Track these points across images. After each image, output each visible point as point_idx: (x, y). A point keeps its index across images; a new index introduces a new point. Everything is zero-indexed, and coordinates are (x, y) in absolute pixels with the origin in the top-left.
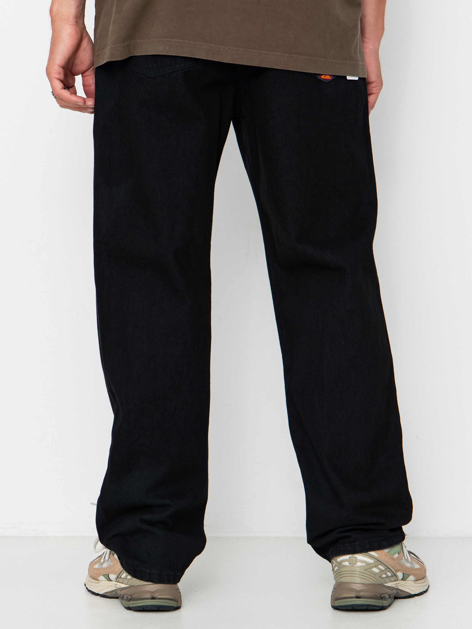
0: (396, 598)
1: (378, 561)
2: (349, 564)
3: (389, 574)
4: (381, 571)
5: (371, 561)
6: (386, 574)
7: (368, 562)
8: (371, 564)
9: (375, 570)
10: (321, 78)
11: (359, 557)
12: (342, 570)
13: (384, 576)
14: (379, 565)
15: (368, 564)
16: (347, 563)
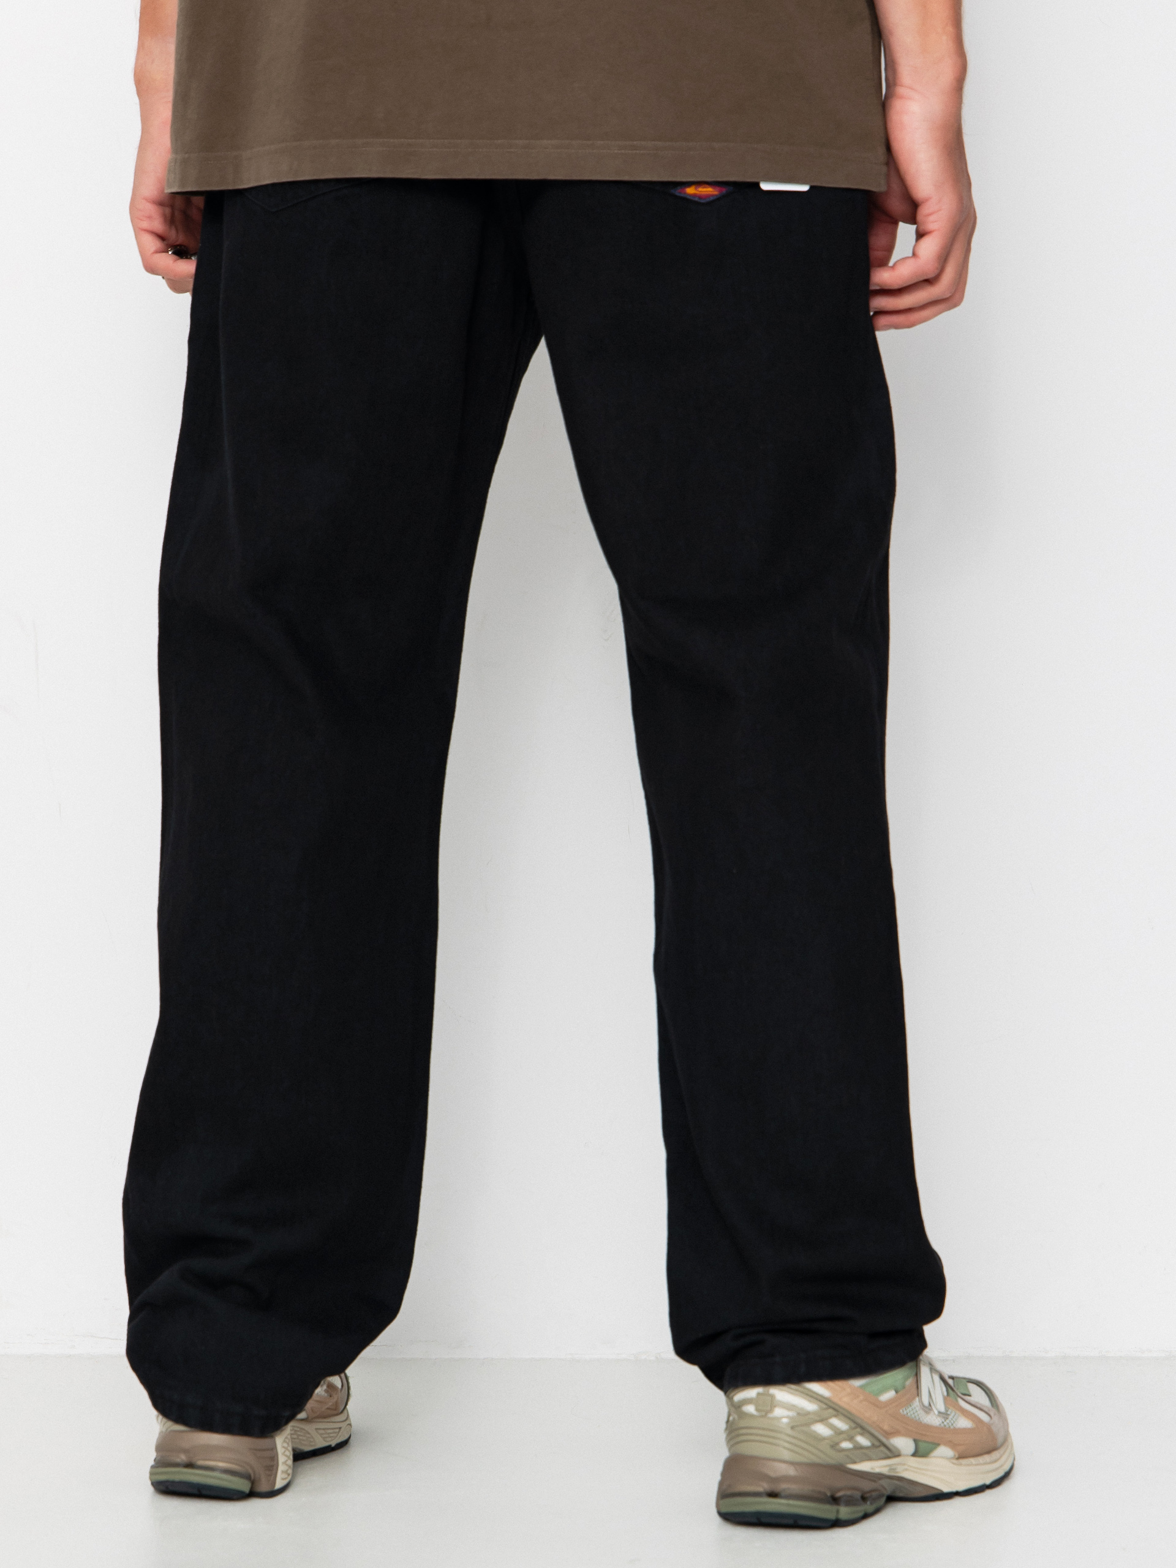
0: (892, 1499)
1: (831, 1408)
2: (757, 1410)
3: (863, 1441)
4: (838, 1432)
5: (810, 1406)
6: (851, 1439)
7: (802, 1409)
8: (808, 1413)
9: (821, 1429)
10: (685, 193)
11: (783, 1394)
12: (742, 1423)
13: (846, 1445)
14: (830, 1417)
15: (802, 1413)
16: (750, 1409)
